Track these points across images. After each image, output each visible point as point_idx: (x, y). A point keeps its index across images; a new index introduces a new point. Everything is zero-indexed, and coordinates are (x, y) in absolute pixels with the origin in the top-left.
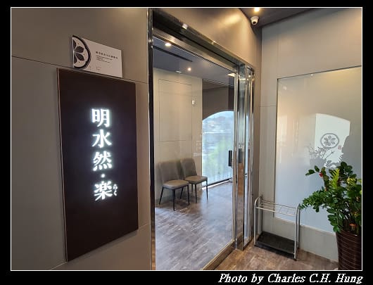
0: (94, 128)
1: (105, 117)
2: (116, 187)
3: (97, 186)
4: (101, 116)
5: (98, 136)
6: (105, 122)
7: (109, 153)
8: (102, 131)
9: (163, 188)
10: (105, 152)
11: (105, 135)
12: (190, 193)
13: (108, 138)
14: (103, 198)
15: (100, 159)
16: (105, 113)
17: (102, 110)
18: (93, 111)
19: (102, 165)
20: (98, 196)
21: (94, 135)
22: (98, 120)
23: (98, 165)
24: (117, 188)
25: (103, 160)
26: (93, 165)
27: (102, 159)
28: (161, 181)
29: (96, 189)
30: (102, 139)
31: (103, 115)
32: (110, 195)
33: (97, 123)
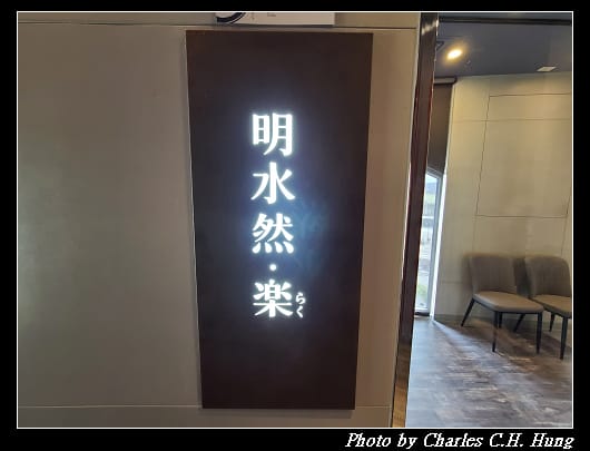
0: (257, 159)
1: (282, 132)
2: (301, 298)
3: (259, 286)
4: (273, 130)
5: (265, 176)
6: (281, 144)
7: (288, 220)
8: (273, 166)
9: (473, 301)
10: (279, 216)
11: (281, 173)
12: (545, 329)
13: (287, 184)
14: (272, 314)
15: (267, 229)
16: (282, 122)
17: (276, 117)
18: (256, 118)
19: (272, 243)
20: (261, 307)
21: (255, 175)
22: (266, 140)
23: (263, 242)
24: (304, 301)
25: (274, 233)
26: (251, 241)
27: (273, 229)
28: (471, 287)
29: (257, 292)
30: (273, 183)
31: (276, 127)
32: (288, 313)
33: (263, 147)
